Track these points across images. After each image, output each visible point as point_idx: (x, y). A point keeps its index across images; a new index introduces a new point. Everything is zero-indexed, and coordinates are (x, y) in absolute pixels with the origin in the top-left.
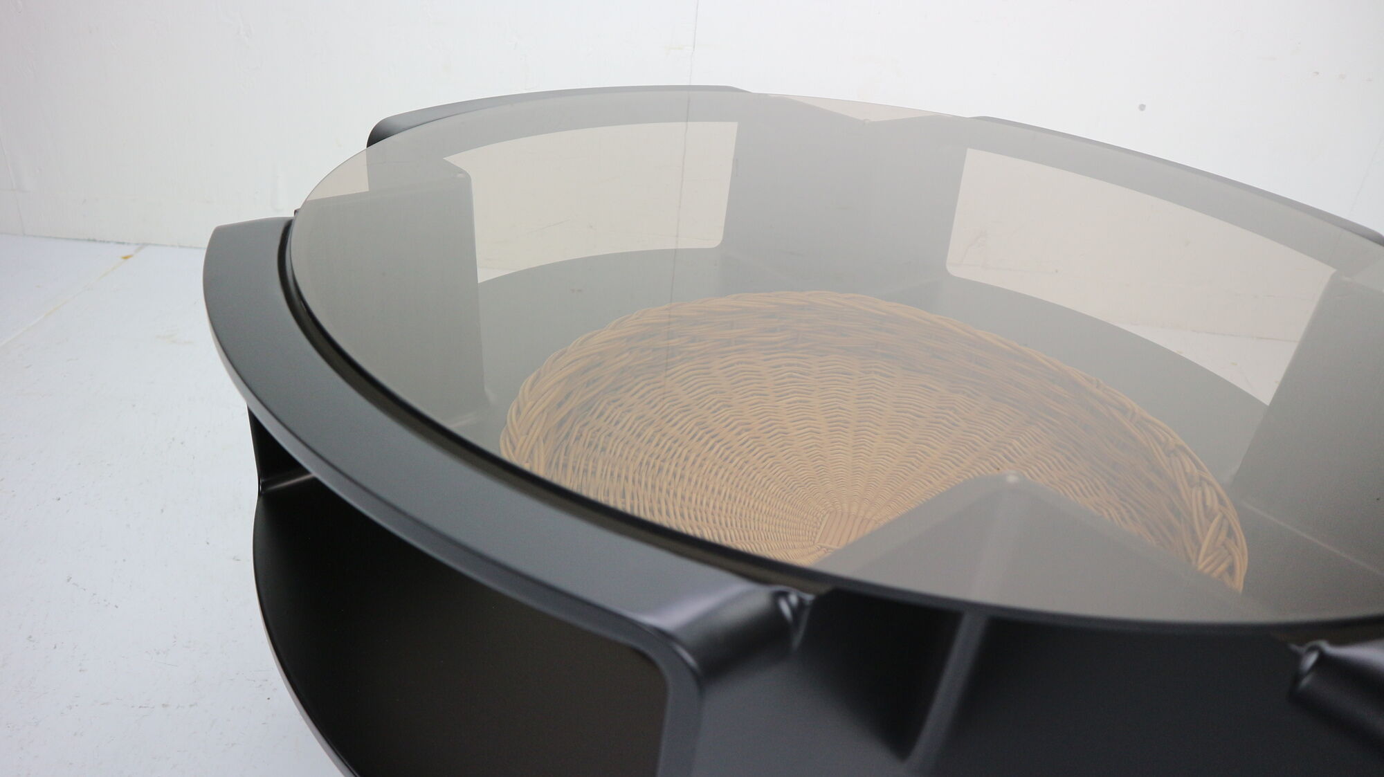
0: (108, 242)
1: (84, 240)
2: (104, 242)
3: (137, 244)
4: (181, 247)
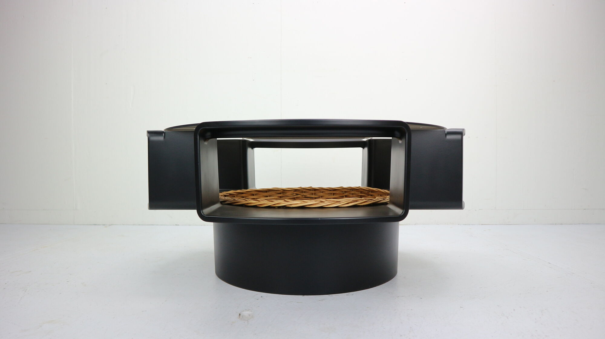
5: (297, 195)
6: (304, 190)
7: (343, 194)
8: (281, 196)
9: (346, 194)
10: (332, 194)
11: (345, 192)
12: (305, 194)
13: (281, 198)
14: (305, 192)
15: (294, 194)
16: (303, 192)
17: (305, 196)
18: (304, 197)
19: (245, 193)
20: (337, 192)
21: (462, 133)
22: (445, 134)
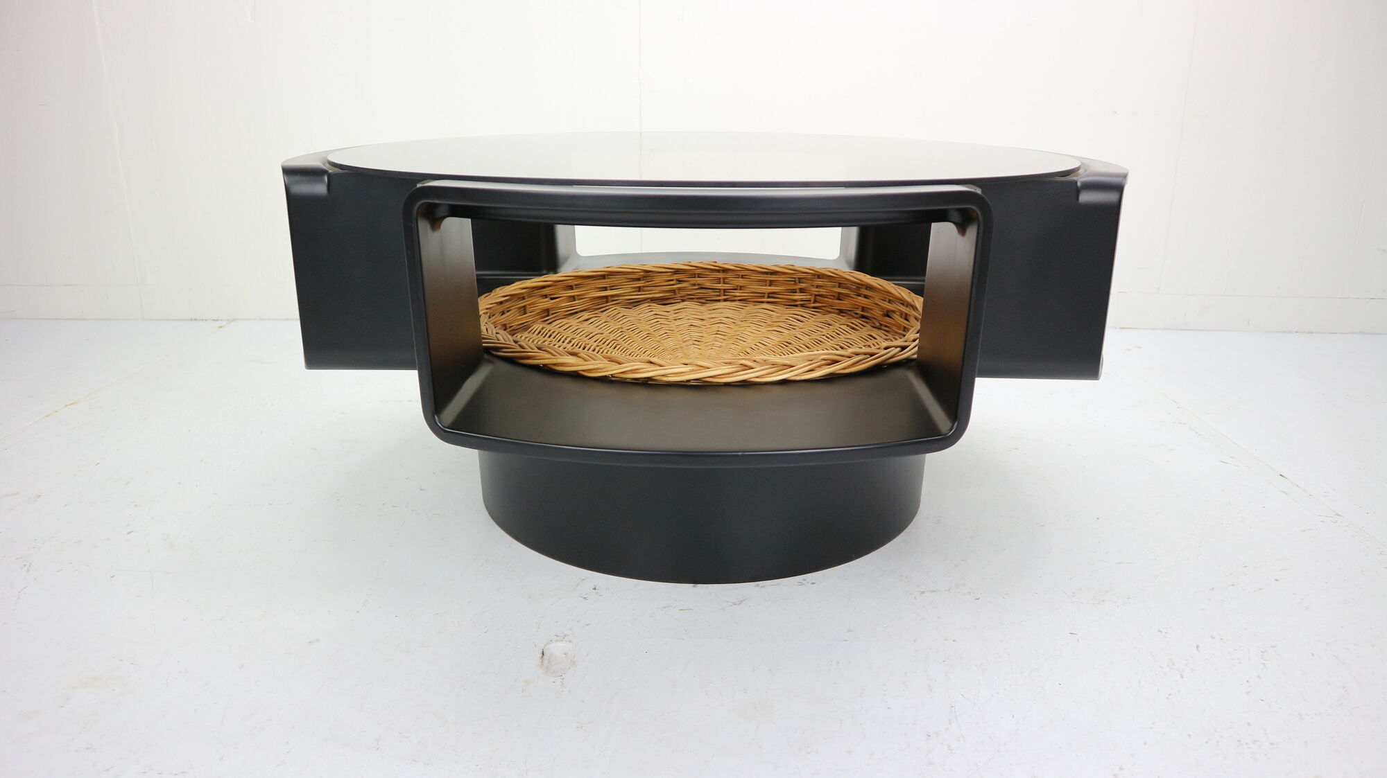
0: (207, 320)
3: (228, 320)
4: (261, 319)
5: (680, 281)
6: (698, 271)
7: (796, 284)
8: (639, 287)
9: (803, 285)
10: (768, 282)
11: (799, 278)
12: (699, 280)
13: (639, 291)
14: (699, 276)
15: (672, 280)
16: (694, 275)
17: (698, 284)
18: (697, 287)
19: (549, 286)
20: (781, 278)
21: (1119, 189)
22: (1076, 190)
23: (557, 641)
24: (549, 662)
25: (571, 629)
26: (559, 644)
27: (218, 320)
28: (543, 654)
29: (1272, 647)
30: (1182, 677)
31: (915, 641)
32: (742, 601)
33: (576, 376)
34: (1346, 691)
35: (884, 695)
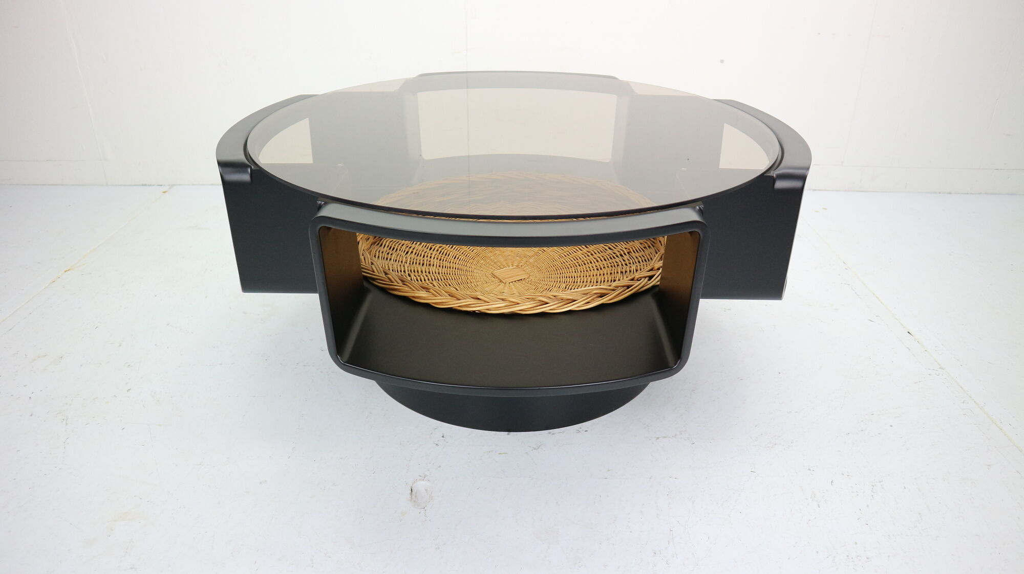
0: (153, 185)
1: (140, 185)
2: (151, 185)
3: (169, 185)
4: (193, 185)
21: (803, 178)
22: (773, 180)
23: (420, 480)
24: (416, 497)
25: (429, 471)
26: (422, 482)
27: (161, 185)
28: (412, 491)
29: (880, 482)
30: (819, 507)
31: (650, 478)
32: (540, 446)
33: (428, 306)
34: (921, 516)
35: (629, 522)
